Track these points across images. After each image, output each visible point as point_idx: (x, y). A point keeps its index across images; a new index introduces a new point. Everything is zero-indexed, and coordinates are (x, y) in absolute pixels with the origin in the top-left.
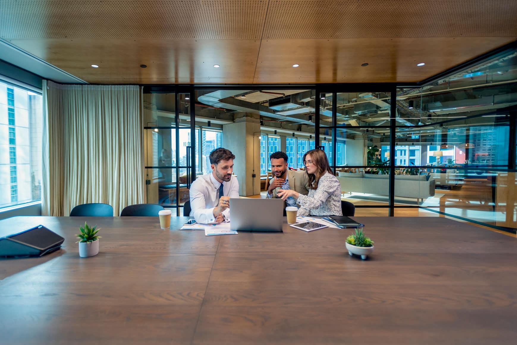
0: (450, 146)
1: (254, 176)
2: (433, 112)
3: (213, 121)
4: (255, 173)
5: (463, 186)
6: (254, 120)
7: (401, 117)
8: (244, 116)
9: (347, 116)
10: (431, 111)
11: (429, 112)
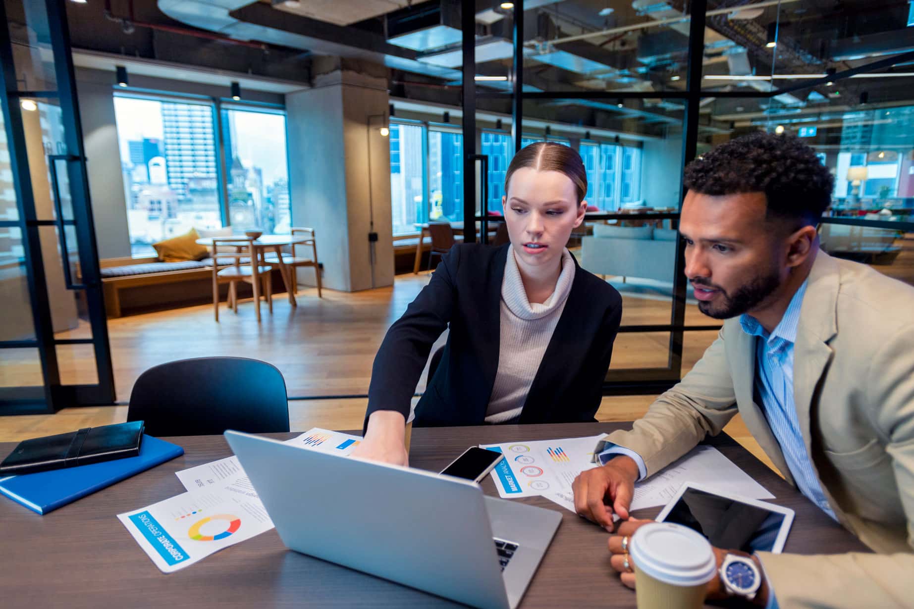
0: (890, 154)
1: (373, 237)
2: (844, 62)
3: (246, 83)
4: (376, 230)
5: (902, 254)
6: (370, 80)
7: (758, 74)
8: (336, 69)
9: (626, 72)
10: (838, 59)
11: (831, 61)
